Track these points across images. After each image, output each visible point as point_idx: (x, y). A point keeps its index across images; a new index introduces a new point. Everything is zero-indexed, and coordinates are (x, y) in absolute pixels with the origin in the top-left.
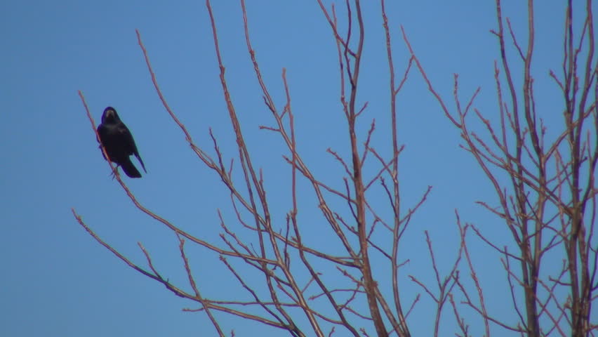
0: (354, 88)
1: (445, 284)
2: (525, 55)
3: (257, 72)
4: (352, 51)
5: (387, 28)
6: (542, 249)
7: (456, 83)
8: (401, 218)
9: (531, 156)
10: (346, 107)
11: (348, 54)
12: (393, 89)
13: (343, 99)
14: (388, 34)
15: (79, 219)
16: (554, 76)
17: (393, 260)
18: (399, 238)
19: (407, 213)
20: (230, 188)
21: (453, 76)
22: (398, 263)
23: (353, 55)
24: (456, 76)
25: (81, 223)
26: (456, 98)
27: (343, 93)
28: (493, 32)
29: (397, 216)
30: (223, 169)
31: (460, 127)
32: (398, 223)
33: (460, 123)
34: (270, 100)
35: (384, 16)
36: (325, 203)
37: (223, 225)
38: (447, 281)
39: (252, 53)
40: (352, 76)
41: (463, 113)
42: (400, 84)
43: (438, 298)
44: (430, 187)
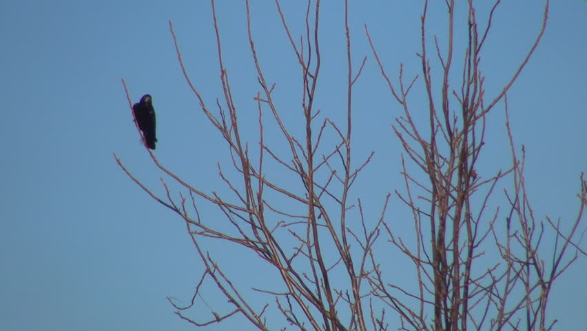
0: (311, 100)
1: (370, 237)
2: (445, 66)
3: (255, 58)
4: (312, 74)
5: (348, 37)
6: (449, 205)
7: (402, 70)
8: (350, 174)
9: (446, 137)
10: (305, 110)
11: (308, 76)
12: (350, 81)
13: (304, 105)
14: (349, 41)
15: (118, 161)
16: (456, 95)
17: (343, 205)
18: (348, 189)
19: (354, 172)
20: (230, 142)
21: (400, 66)
22: (346, 207)
23: (311, 76)
24: (402, 66)
25: (120, 164)
26: (401, 81)
27: (304, 101)
28: (418, 55)
29: (347, 173)
30: (225, 127)
31: (402, 103)
32: (348, 178)
33: (402, 101)
34: (263, 80)
35: (347, 28)
36: (297, 157)
37: (220, 173)
38: (371, 235)
39: (252, 43)
40: (310, 92)
41: (405, 94)
42: (355, 76)
43: (365, 246)
44: (373, 153)
